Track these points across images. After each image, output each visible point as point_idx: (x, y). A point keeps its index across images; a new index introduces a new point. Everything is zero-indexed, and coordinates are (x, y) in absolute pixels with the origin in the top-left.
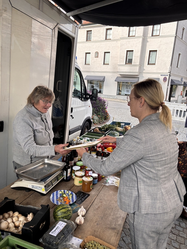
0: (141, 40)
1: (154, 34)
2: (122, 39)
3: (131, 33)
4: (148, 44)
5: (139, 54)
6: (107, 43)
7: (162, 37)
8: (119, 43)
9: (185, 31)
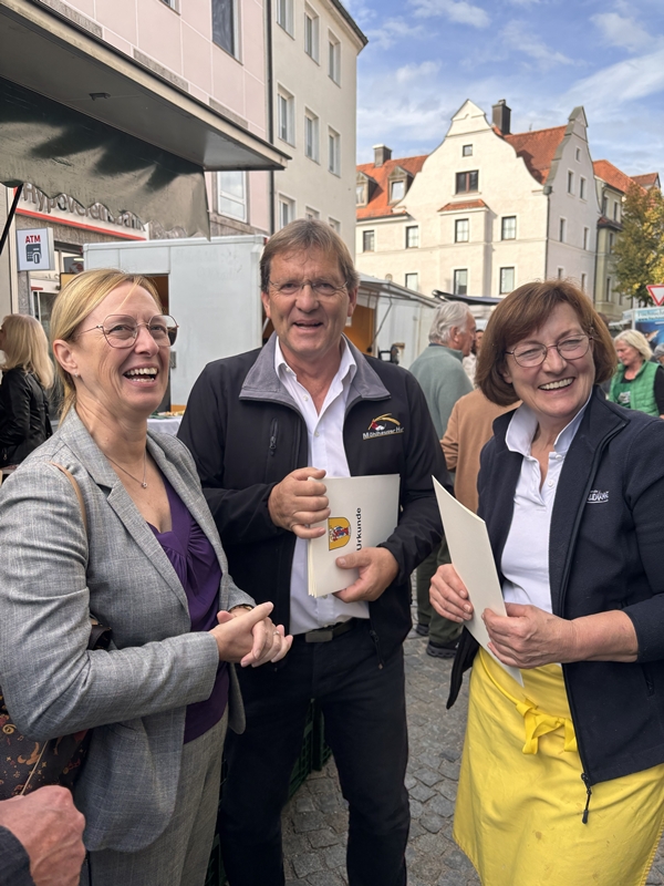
0: (481, 249)
1: (506, 236)
2: (442, 246)
3: (459, 236)
4: (494, 255)
5: (480, 275)
6: (410, 254)
7: (520, 241)
8: (437, 254)
9: (566, 224)
